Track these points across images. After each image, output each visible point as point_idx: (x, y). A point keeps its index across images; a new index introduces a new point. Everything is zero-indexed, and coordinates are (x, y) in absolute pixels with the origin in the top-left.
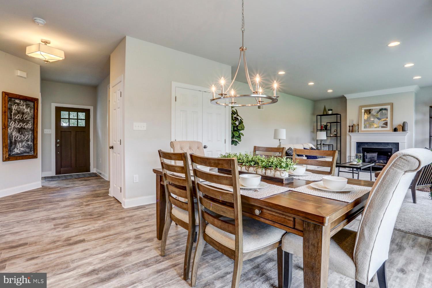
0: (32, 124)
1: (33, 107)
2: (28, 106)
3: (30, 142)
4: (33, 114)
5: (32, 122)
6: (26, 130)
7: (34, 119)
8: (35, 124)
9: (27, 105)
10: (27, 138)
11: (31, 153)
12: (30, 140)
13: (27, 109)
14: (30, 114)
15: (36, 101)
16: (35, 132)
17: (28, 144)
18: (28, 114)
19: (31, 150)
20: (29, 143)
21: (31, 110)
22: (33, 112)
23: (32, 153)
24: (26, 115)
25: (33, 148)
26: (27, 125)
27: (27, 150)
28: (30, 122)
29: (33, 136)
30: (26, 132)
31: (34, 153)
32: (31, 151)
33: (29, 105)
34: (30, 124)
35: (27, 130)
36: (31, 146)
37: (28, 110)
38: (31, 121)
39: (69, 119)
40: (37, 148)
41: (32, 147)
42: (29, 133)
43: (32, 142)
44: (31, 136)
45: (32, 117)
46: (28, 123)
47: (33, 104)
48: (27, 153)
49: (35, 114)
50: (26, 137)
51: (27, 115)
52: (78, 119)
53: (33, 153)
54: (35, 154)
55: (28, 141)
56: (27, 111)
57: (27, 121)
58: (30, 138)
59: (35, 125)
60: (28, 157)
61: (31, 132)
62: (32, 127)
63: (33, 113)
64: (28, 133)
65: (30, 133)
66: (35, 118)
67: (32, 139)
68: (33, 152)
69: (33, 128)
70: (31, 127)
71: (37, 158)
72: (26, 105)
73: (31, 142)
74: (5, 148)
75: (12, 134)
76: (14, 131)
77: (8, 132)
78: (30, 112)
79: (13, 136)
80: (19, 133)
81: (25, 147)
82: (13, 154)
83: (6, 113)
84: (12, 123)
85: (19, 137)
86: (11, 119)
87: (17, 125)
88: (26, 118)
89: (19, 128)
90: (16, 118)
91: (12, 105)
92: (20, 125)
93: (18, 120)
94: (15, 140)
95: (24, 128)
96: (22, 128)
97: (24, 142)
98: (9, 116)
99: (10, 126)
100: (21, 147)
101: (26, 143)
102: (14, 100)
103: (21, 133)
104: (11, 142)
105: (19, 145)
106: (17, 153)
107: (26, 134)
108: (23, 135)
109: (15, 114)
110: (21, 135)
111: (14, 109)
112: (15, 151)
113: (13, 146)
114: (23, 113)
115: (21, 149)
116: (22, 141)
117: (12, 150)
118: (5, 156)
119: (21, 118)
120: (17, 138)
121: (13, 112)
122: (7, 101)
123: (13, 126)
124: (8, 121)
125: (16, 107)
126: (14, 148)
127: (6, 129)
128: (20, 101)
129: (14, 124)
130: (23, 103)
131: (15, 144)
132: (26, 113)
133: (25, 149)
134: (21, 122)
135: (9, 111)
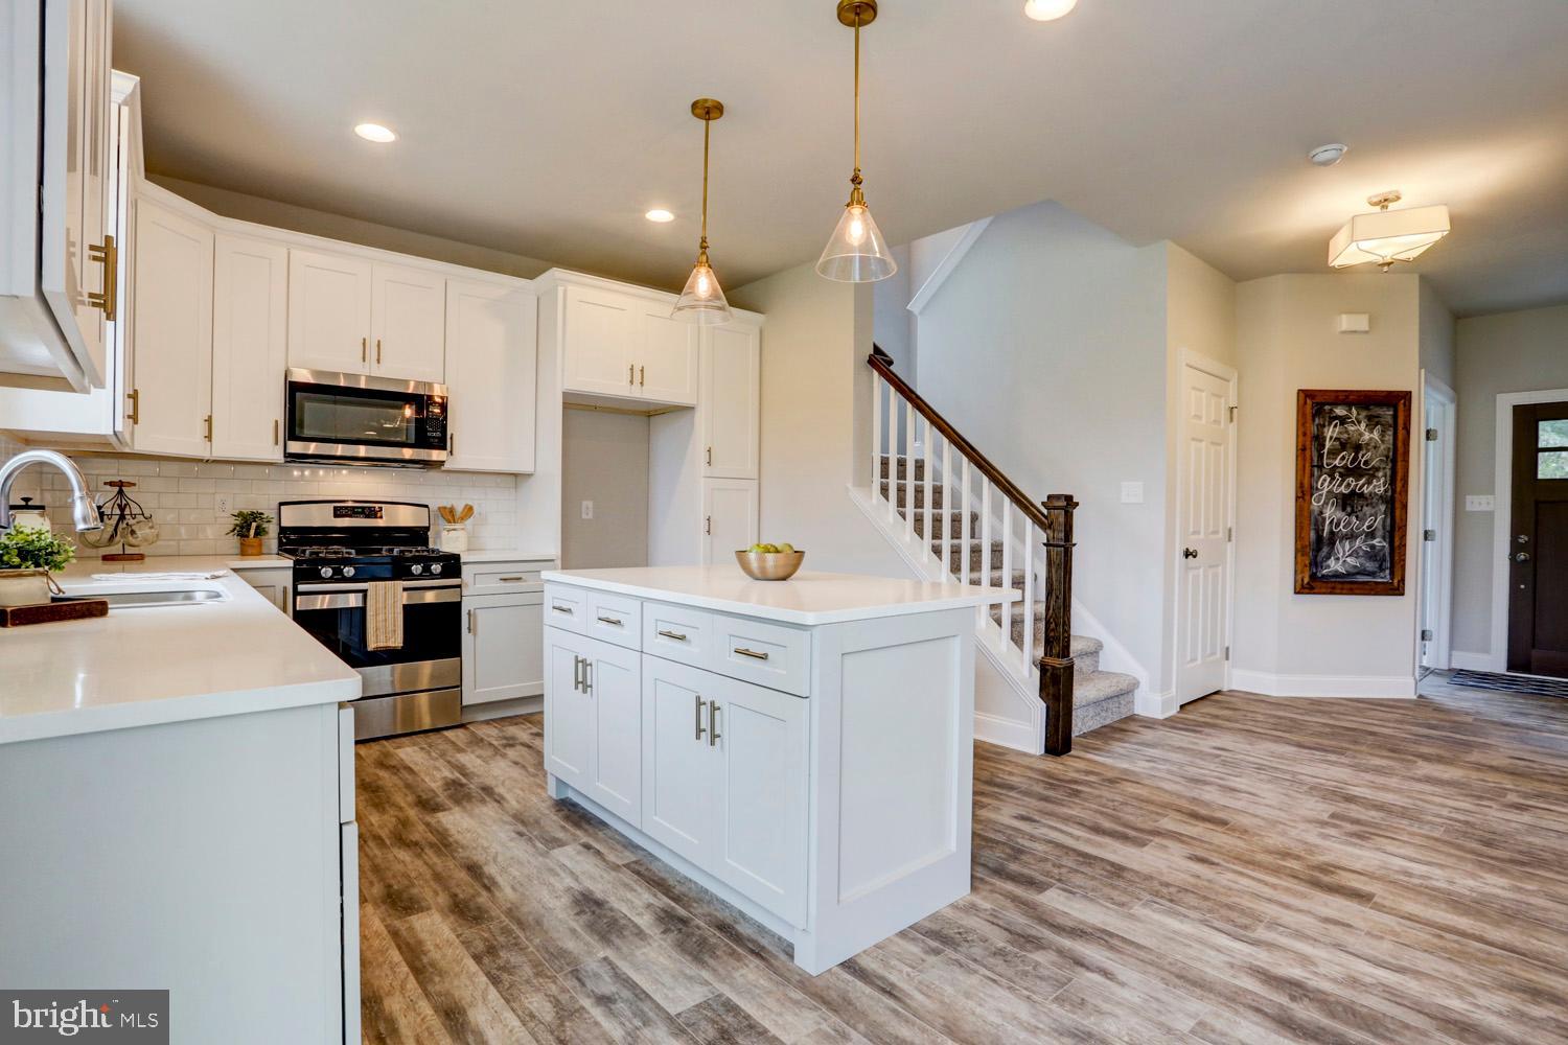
0: (1388, 478)
1: (1391, 421)
2: (1373, 421)
3: (1378, 540)
4: (1391, 447)
5: (1389, 473)
6: (1366, 498)
7: (1394, 462)
8: (1399, 478)
9: (1369, 418)
10: (1369, 527)
11: (1382, 575)
12: (1380, 533)
13: (1371, 432)
14: (1382, 447)
15: (1402, 402)
16: (1398, 505)
17: (1373, 547)
18: (1375, 447)
19: (1381, 566)
20: (1375, 542)
21: (1383, 434)
22: (1391, 438)
23: (1384, 577)
24: (1368, 451)
25: (1388, 559)
26: (1369, 483)
27: (1370, 566)
28: (1380, 474)
29: (1389, 521)
30: (1367, 505)
31: (1392, 579)
32: (1381, 569)
33: (1377, 420)
34: (1382, 481)
35: (1369, 501)
36: (1381, 554)
37: (1376, 435)
38: (1385, 469)
40: (1404, 560)
41: (1384, 555)
42: (1377, 509)
43: (1388, 540)
44: (1384, 520)
45: (1387, 457)
46: (1374, 476)
47: (1391, 413)
48: (1368, 575)
49: (1400, 444)
50: (1367, 524)
51: (1372, 450)
53: (1388, 577)
54: (1396, 581)
55: (1371, 535)
56: (1371, 439)
57: (1371, 472)
58: (1381, 527)
59: (1399, 485)
60: (1372, 590)
61: (1383, 508)
62: (1386, 491)
63: (1391, 441)
64: (1373, 511)
65: (1380, 510)
66: (1400, 459)
67: (1388, 528)
68: (1388, 572)
69: (1389, 494)
70: (1382, 489)
71: (1403, 594)
73: (1384, 538)
74: (1303, 555)
75: (1321, 513)
76: (1327, 504)
77: (1312, 507)
78: (1383, 441)
79: (1324, 519)
80: (1344, 510)
81: (1361, 554)
82: (1323, 576)
83: (1308, 453)
84: (1325, 480)
85: (1342, 524)
86: (1320, 467)
87: (1340, 485)
88: (1366, 463)
89: (1344, 494)
90: (1337, 462)
91: (1324, 426)
92: (1349, 485)
93: (1342, 470)
94: (1331, 533)
95: (1362, 495)
96: (1353, 492)
97: (1357, 538)
98: (1315, 459)
99: (1317, 488)
100: (1350, 555)
101: (1365, 541)
102: (1331, 410)
103: (1349, 509)
104: (1319, 538)
105: (1343, 548)
106: (1337, 571)
107: (1365, 515)
108: (1357, 517)
109: (1333, 453)
110: (1349, 515)
111: (1331, 438)
112: (1329, 567)
113: (1325, 550)
114: (1358, 448)
115: (1348, 560)
116: (1352, 537)
117: (1322, 563)
118: (1299, 577)
119: (1352, 463)
120: (1338, 525)
121: (1328, 444)
122: (1309, 417)
123: (1326, 490)
124: (1312, 475)
125: (1337, 430)
126: (1328, 557)
127: (1307, 498)
128: (1350, 411)
129: (1330, 483)
130: (1358, 414)
131: (1332, 543)
132: (1367, 444)
133: (1362, 560)
134: (1349, 476)
135: (1316, 444)
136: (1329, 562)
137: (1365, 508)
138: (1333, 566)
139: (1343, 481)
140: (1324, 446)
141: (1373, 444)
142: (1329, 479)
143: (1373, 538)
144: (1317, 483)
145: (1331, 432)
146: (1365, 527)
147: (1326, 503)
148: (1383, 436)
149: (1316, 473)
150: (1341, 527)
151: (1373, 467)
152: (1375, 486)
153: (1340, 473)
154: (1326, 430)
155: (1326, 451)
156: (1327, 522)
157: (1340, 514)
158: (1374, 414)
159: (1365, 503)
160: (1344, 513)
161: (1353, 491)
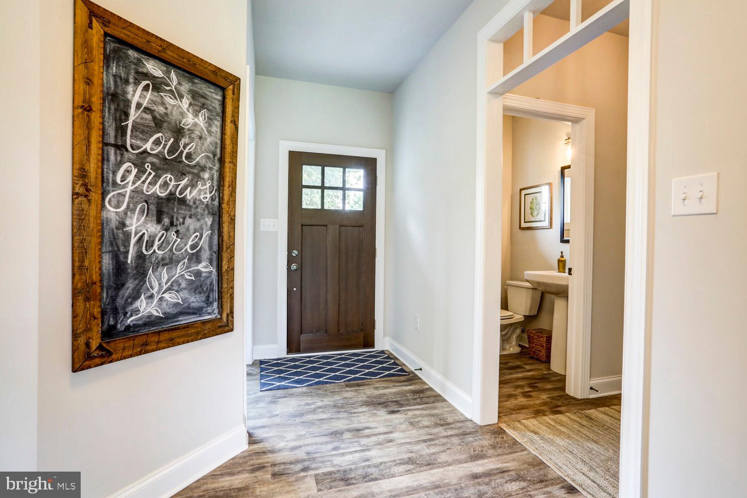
0: (215, 183)
1: (219, 109)
2: (199, 102)
3: (204, 264)
4: (219, 142)
5: (215, 177)
6: (190, 207)
7: (222, 161)
8: (227, 184)
9: (195, 95)
10: (193, 247)
11: (209, 310)
12: (206, 255)
13: (196, 116)
14: (209, 140)
15: (231, 87)
16: (225, 218)
17: (198, 274)
18: (200, 138)
19: (208, 297)
20: (200, 267)
21: (209, 121)
22: (219, 130)
23: (212, 313)
24: (192, 140)
25: (216, 288)
26: (193, 185)
27: (195, 300)
28: (206, 175)
29: (216, 237)
30: (190, 217)
31: (221, 313)
32: (208, 302)
33: (202, 100)
34: (208, 185)
35: (193, 211)
36: (208, 282)
37: (201, 121)
38: (211, 169)
39: (323, 188)
40: (232, 288)
41: (211, 284)
42: (202, 221)
43: (215, 263)
44: (211, 238)
45: (214, 155)
46: (198, 177)
47: (219, 98)
48: (194, 313)
49: (228, 141)
50: (190, 243)
51: (197, 140)
52: (343, 189)
53: (216, 311)
54: (225, 315)
55: (196, 257)
56: (195, 125)
57: (195, 171)
58: (206, 247)
59: (227, 192)
60: (198, 333)
61: (209, 221)
62: (212, 199)
63: (219, 134)
64: (198, 225)
65: (206, 223)
66: (227, 160)
67: (215, 248)
68: (215, 305)
69: (216, 203)
70: (208, 196)
71: (232, 330)
72: (193, 97)
73: (210, 261)
74: (87, 299)
75: (123, 224)
76: (133, 211)
77: (104, 214)
78: (210, 132)
79: (128, 236)
80: (159, 221)
81: (183, 285)
82: (128, 328)
83: (96, 118)
84: (128, 171)
85: (157, 243)
86: (121, 147)
87: (153, 183)
88: (189, 156)
89: (158, 197)
90: (148, 146)
91: (127, 82)
92: (165, 184)
93: (154, 160)
94: (140, 256)
95: (183, 201)
96: (171, 197)
97: (178, 262)
98: (111, 132)
99: (115, 184)
100: (168, 289)
101: (188, 268)
102: (139, 62)
103: (166, 221)
104: (120, 268)
105: (159, 279)
106: (150, 316)
107: (188, 229)
108: (177, 232)
109: (141, 131)
110: (167, 230)
111: (139, 105)
112: (137, 311)
113: (130, 285)
114: (179, 132)
115: (167, 296)
116: (170, 262)
117: (124, 308)
118: (82, 340)
119: (171, 152)
120: (150, 244)
121: (134, 115)
122: (98, 55)
123: (130, 188)
124: (104, 159)
125: (149, 95)
126: (136, 296)
127: (95, 196)
128: (168, 73)
129: (137, 177)
130: (179, 84)
131: (141, 274)
132: (191, 131)
133: (185, 294)
134: (166, 171)
135: (112, 107)
136: (137, 304)
137: (188, 221)
138: (146, 308)
139: (157, 177)
140: (127, 115)
141: (197, 133)
142: (134, 171)
143: (199, 261)
144: (114, 173)
145: (136, 95)
146: (188, 247)
147: (130, 209)
148: (210, 125)
149: (112, 158)
150: (155, 247)
151: (198, 164)
152: (200, 190)
153: (152, 164)
154: (130, 89)
155: (130, 123)
156: (133, 240)
157: (153, 228)
158: (201, 92)
159: (188, 213)
160: (159, 227)
161: (172, 194)
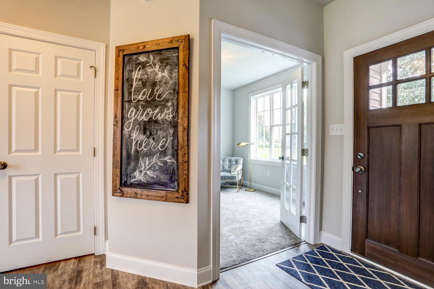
0: (175, 107)
1: (176, 61)
2: (164, 62)
3: (168, 157)
4: (176, 81)
5: (175, 103)
6: (160, 124)
7: (178, 92)
8: (181, 106)
10: (162, 147)
11: (172, 185)
12: (170, 152)
13: (163, 71)
14: (171, 82)
15: (182, 44)
16: (180, 128)
17: (165, 163)
18: (166, 83)
19: (171, 178)
20: (166, 159)
21: (171, 72)
22: (176, 74)
23: (174, 188)
24: (161, 86)
25: (176, 172)
26: (161, 112)
27: (163, 177)
28: (170, 104)
29: (175, 141)
30: (160, 130)
32: (171, 181)
33: (166, 61)
34: (171, 110)
35: (162, 126)
36: (172, 168)
37: (166, 74)
38: (172, 99)
39: (395, 83)
42: (167, 132)
43: (176, 157)
44: (172, 141)
45: (174, 91)
46: (165, 106)
47: (176, 54)
48: (162, 185)
49: (181, 79)
50: (160, 145)
51: (164, 85)
53: (176, 187)
54: (181, 191)
55: (164, 153)
56: (163, 77)
57: (163, 103)
58: (170, 147)
59: (181, 111)
60: (162, 197)
61: (172, 131)
62: (173, 118)
63: (176, 77)
64: (165, 134)
65: (170, 133)
66: (181, 91)
67: (175, 148)
68: (176, 183)
69: (176, 119)
70: (171, 116)
71: (187, 202)
72: (161, 62)
73: (173, 156)
74: (116, 168)
75: (130, 136)
76: (134, 129)
77: (124, 132)
78: (171, 78)
79: (132, 141)
80: (145, 133)
81: (157, 168)
82: (131, 184)
83: (120, 91)
84: (132, 111)
85: (144, 145)
86: (130, 101)
87: (142, 115)
88: (160, 96)
89: (145, 122)
90: (140, 97)
91: (132, 71)
92: (148, 114)
93: (143, 103)
94: (137, 151)
95: (156, 122)
96: (150, 121)
97: (154, 155)
98: (127, 96)
99: (128, 118)
100: (149, 169)
101: (159, 158)
102: (137, 58)
103: (148, 133)
104: (129, 156)
105: (145, 163)
106: (140, 181)
107: (159, 137)
108: (153, 139)
109: (138, 91)
110: (148, 138)
111: (137, 79)
112: (135, 177)
113: (132, 164)
114: (154, 84)
115: (148, 172)
116: (150, 155)
117: (130, 174)
118: (114, 184)
119: (150, 97)
120: (141, 145)
121: (134, 84)
122: (121, 65)
123: (133, 119)
125: (140, 73)
126: (135, 171)
127: (119, 125)
128: (148, 57)
129: (136, 113)
130: (154, 59)
131: (137, 160)
132: (160, 81)
133: (157, 173)
134: (148, 107)
135: (127, 85)
136: (135, 174)
137: (159, 132)
138: (138, 176)
139: (144, 111)
140: (132, 86)
141: (164, 81)
142: (135, 111)
143: (166, 156)
144: (127, 113)
145: (136, 75)
146: (159, 147)
147: (133, 129)
148: (171, 74)
150: (143, 147)
151: (165, 98)
152: (166, 114)
153: (142, 105)
154: (133, 73)
155: (133, 89)
156: (134, 143)
157: (142, 137)
158: (165, 57)
159: (159, 128)
160: (144, 136)
161: (151, 118)
